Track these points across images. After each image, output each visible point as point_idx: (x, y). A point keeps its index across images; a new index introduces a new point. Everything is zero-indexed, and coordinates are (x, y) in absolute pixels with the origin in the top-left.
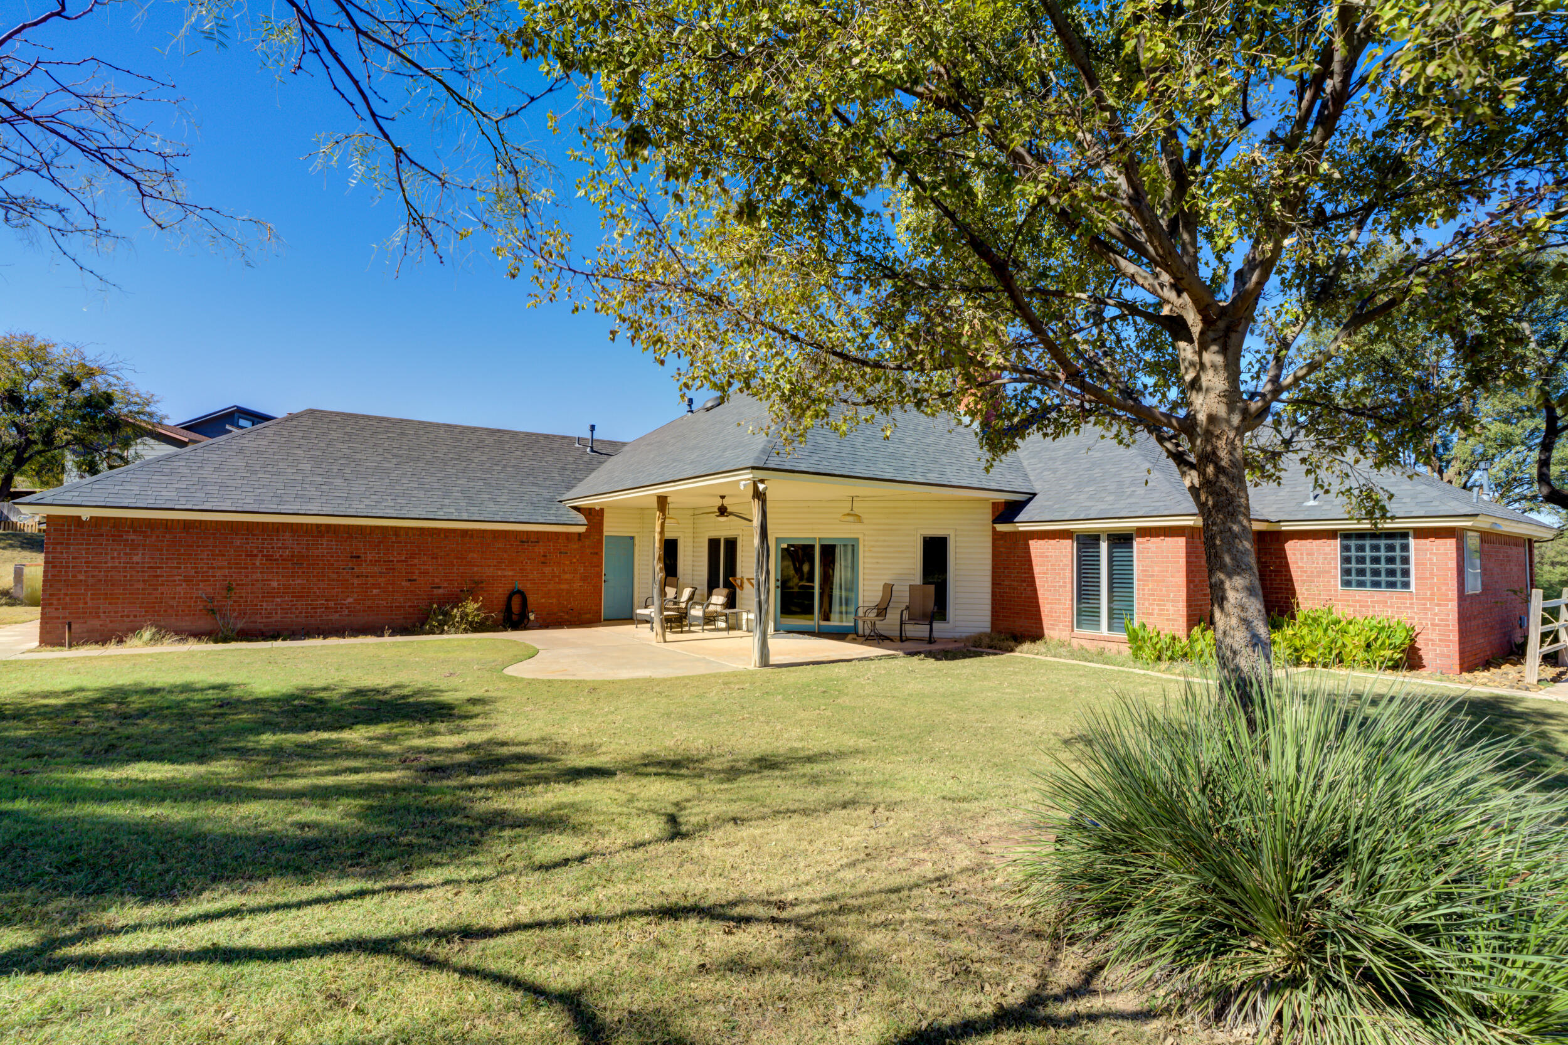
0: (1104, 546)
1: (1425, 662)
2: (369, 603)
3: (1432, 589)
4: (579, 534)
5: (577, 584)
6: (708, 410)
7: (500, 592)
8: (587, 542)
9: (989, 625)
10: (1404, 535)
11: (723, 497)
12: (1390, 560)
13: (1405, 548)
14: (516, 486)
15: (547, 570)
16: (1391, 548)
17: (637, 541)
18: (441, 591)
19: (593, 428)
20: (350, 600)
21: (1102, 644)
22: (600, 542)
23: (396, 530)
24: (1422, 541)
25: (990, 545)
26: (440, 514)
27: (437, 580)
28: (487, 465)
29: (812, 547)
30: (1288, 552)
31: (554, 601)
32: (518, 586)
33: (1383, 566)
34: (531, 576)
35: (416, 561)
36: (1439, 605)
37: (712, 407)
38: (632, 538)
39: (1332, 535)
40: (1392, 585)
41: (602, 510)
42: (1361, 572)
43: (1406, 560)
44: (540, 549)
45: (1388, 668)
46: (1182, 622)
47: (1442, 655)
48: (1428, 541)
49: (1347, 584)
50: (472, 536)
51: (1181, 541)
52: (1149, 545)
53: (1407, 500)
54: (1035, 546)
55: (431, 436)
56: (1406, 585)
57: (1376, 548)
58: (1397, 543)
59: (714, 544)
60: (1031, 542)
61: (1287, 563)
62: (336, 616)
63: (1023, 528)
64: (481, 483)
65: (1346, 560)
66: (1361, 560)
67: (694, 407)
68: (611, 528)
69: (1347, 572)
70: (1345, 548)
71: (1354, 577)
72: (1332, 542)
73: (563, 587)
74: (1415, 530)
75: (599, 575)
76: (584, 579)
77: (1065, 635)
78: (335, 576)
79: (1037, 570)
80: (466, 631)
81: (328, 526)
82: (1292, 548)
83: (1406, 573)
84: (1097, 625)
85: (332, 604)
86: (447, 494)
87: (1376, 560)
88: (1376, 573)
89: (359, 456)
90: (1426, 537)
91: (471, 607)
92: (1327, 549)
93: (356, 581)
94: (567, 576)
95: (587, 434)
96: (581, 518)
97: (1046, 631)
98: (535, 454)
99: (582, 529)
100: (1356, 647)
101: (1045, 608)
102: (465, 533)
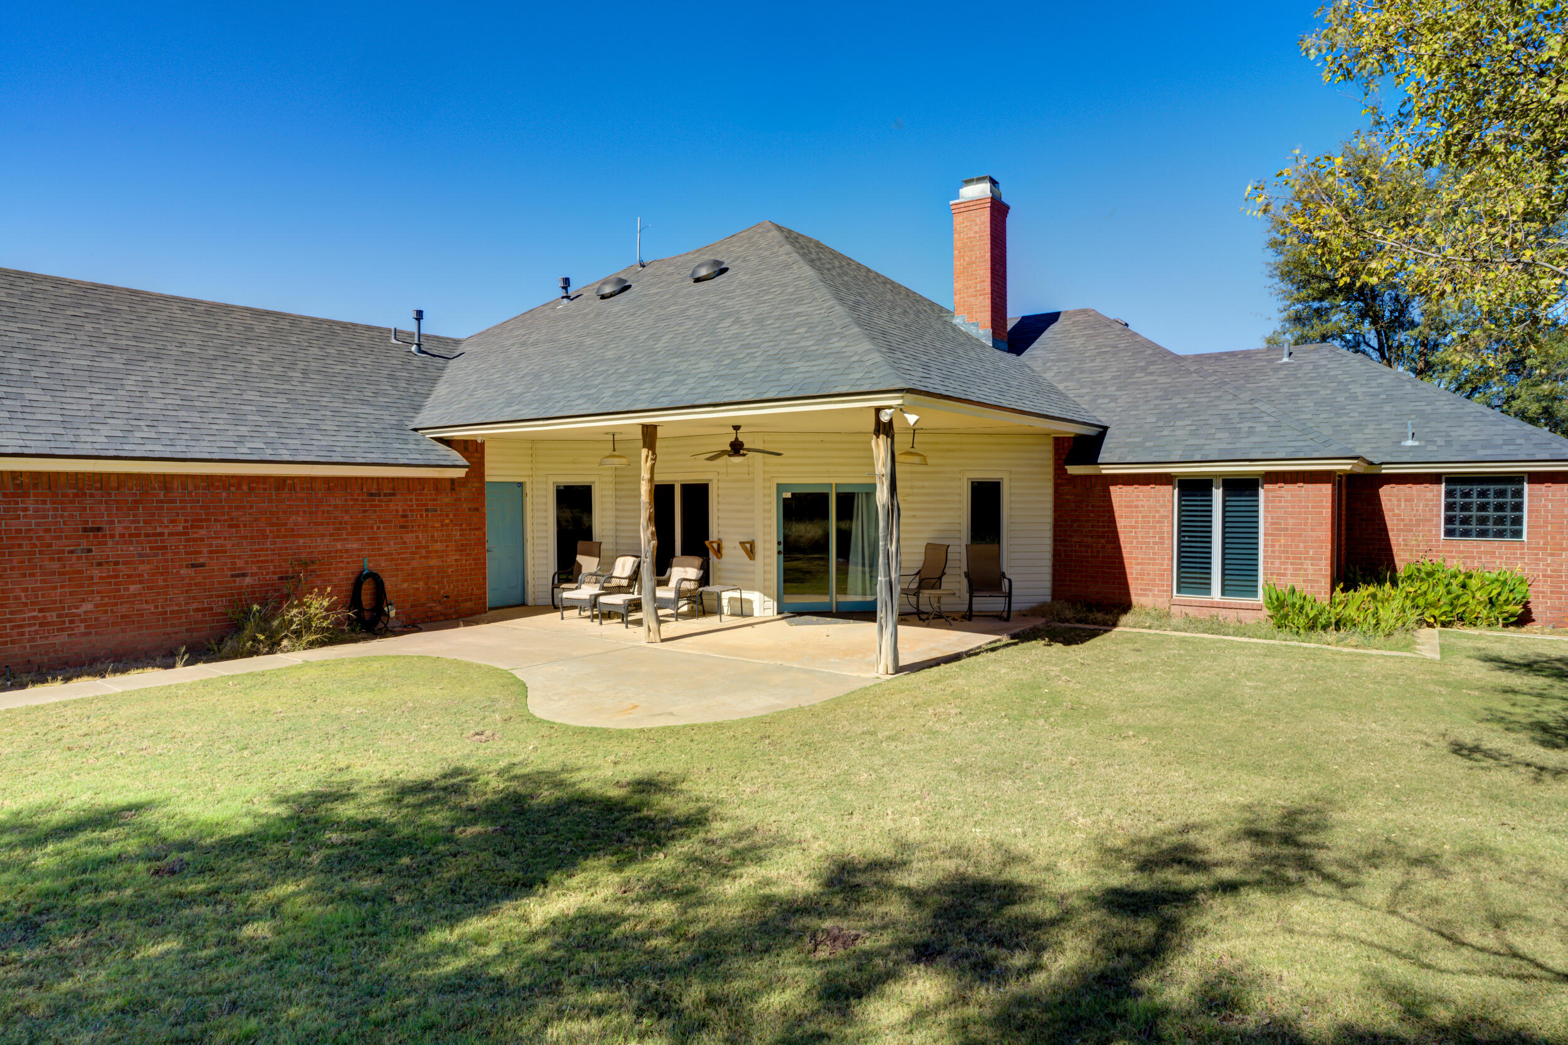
0: (1218, 494)
1: (1534, 616)
2: (123, 609)
3: (1545, 538)
4: (452, 481)
5: (453, 557)
6: (603, 297)
7: (344, 575)
8: (464, 493)
9: (1048, 591)
10: (1516, 479)
11: (737, 428)
12: (1500, 507)
13: (1519, 494)
14: (338, 404)
15: (409, 537)
16: (1501, 494)
17: (528, 489)
18: (248, 580)
19: (419, 315)
20: (88, 606)
21: (1214, 611)
22: (481, 492)
23: (165, 480)
24: (1538, 486)
25: (1050, 491)
26: (243, 451)
27: (240, 563)
28: (278, 369)
29: (824, 497)
30: (1382, 498)
31: (421, 585)
32: (368, 565)
33: (1491, 513)
34: (386, 549)
35: (203, 532)
36: (1552, 555)
37: (611, 295)
38: (520, 485)
39: (1435, 479)
40: (1500, 534)
41: (483, 444)
42: (1465, 521)
43: (1518, 507)
44: (397, 505)
45: (1512, 624)
46: (1326, 583)
47: (1553, 608)
48: (1543, 487)
49: (1449, 533)
50: (293, 488)
51: (1326, 489)
52: (1282, 492)
53: (1522, 441)
54: (1118, 493)
55: (163, 316)
56: (1518, 534)
57: (1483, 494)
58: (1510, 488)
59: (662, 494)
60: (1112, 488)
61: (1381, 510)
62: (63, 638)
63: (1106, 471)
64: (282, 398)
65: (1449, 507)
66: (1465, 507)
67: (572, 291)
68: (495, 471)
69: (1449, 520)
70: (1449, 494)
71: (1457, 526)
72: (1435, 487)
73: (433, 562)
74: (1530, 474)
75: (481, 542)
76: (461, 549)
77: (1162, 602)
78: (55, 566)
79: (1121, 523)
80: (312, 645)
81: (36, 475)
82: (1388, 495)
83: (1518, 521)
84: (1204, 586)
85: (52, 616)
86: (238, 418)
87: (1483, 507)
88: (1483, 521)
89: (47, 346)
90: (1542, 482)
91: (317, 605)
92: (1429, 495)
93: (96, 572)
94: (438, 546)
95: (411, 326)
96: (456, 456)
97: (1135, 599)
98: (340, 352)
99: (461, 473)
100: (1480, 603)
101: (1133, 570)
102: (281, 482)
